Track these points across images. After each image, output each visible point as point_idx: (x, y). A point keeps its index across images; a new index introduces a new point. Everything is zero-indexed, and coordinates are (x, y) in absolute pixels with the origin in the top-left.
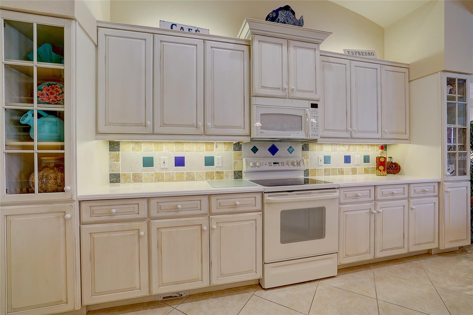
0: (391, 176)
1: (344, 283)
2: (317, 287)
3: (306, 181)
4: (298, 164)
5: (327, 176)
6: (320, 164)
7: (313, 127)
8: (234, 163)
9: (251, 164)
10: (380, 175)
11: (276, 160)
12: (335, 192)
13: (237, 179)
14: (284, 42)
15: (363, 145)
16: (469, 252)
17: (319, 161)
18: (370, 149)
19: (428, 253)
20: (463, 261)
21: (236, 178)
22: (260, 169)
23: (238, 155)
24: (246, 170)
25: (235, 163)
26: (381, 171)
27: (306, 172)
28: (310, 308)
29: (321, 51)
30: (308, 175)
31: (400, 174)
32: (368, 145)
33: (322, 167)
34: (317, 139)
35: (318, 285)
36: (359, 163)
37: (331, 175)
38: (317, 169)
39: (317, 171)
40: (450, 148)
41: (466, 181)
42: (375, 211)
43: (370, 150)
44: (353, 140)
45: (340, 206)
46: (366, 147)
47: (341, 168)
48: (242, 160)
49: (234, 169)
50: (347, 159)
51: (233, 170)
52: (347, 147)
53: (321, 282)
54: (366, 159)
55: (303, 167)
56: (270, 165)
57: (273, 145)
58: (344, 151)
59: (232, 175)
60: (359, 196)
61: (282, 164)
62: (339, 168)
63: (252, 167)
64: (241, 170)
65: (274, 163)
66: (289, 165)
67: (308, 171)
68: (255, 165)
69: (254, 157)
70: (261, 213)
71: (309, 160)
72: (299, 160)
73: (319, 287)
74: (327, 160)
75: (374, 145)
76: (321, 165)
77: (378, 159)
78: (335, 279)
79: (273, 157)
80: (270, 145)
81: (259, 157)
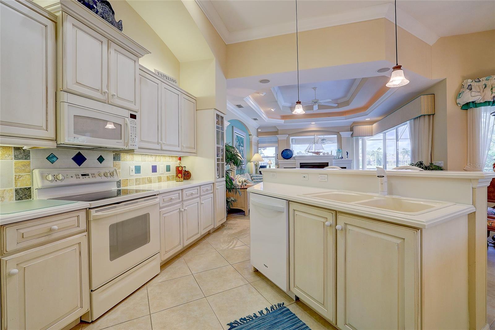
0: (185, 182)
1: (167, 276)
2: (147, 290)
3: (119, 193)
4: (112, 175)
5: (138, 186)
6: (131, 174)
7: (132, 137)
8: (15, 178)
9: (50, 177)
10: (179, 181)
11: (83, 171)
12: (156, 198)
13: (22, 199)
14: (105, 40)
15: (166, 156)
16: (225, 225)
17: (131, 171)
18: (171, 159)
19: (209, 233)
20: (224, 231)
21: (19, 199)
22: (63, 183)
23: (24, 166)
24: (42, 186)
25: (17, 178)
26: (179, 178)
27: (119, 183)
28: (149, 308)
29: (140, 65)
30: (120, 186)
31: (191, 180)
32: (169, 156)
33: (133, 177)
34: (134, 150)
35: (147, 288)
36: (163, 172)
37: (142, 184)
38: (129, 179)
39: (129, 181)
40: (218, 160)
41: (224, 181)
42: (183, 210)
43: (170, 161)
44: (162, 152)
45: (160, 210)
46: (168, 158)
47: (150, 177)
48: (31, 172)
49: (16, 186)
50: (154, 169)
51: (14, 188)
52: (154, 157)
53: (148, 284)
54: (168, 169)
55: (116, 178)
56: (78, 177)
57: (79, 154)
58: (152, 161)
59: (12, 195)
60: (173, 199)
61: (93, 176)
62: (148, 177)
63: (51, 181)
64: (29, 187)
65: (82, 175)
66: (101, 177)
67: (120, 182)
68: (56, 178)
69: (52, 168)
70: (86, 233)
71: (120, 170)
72: (112, 170)
73: (149, 289)
74: (138, 169)
75: (173, 156)
76: (133, 175)
77: (177, 168)
78: (159, 275)
79: (80, 168)
80: (75, 153)
81: (60, 168)
